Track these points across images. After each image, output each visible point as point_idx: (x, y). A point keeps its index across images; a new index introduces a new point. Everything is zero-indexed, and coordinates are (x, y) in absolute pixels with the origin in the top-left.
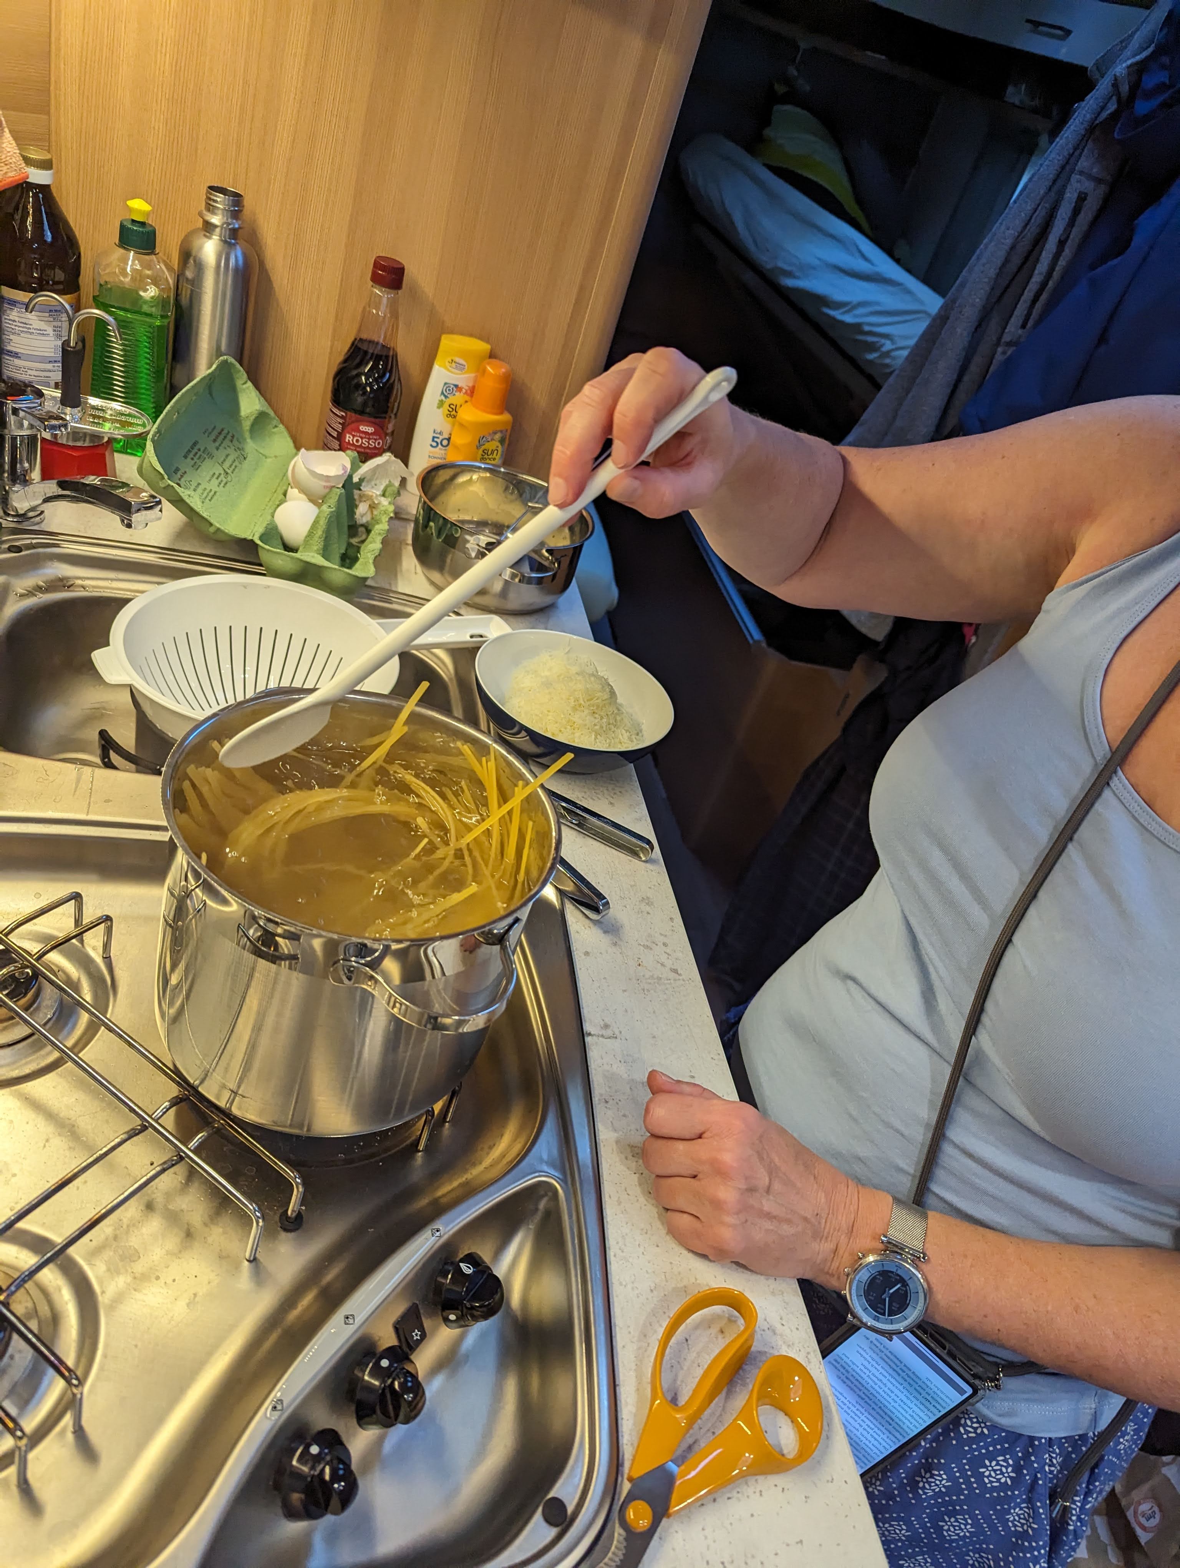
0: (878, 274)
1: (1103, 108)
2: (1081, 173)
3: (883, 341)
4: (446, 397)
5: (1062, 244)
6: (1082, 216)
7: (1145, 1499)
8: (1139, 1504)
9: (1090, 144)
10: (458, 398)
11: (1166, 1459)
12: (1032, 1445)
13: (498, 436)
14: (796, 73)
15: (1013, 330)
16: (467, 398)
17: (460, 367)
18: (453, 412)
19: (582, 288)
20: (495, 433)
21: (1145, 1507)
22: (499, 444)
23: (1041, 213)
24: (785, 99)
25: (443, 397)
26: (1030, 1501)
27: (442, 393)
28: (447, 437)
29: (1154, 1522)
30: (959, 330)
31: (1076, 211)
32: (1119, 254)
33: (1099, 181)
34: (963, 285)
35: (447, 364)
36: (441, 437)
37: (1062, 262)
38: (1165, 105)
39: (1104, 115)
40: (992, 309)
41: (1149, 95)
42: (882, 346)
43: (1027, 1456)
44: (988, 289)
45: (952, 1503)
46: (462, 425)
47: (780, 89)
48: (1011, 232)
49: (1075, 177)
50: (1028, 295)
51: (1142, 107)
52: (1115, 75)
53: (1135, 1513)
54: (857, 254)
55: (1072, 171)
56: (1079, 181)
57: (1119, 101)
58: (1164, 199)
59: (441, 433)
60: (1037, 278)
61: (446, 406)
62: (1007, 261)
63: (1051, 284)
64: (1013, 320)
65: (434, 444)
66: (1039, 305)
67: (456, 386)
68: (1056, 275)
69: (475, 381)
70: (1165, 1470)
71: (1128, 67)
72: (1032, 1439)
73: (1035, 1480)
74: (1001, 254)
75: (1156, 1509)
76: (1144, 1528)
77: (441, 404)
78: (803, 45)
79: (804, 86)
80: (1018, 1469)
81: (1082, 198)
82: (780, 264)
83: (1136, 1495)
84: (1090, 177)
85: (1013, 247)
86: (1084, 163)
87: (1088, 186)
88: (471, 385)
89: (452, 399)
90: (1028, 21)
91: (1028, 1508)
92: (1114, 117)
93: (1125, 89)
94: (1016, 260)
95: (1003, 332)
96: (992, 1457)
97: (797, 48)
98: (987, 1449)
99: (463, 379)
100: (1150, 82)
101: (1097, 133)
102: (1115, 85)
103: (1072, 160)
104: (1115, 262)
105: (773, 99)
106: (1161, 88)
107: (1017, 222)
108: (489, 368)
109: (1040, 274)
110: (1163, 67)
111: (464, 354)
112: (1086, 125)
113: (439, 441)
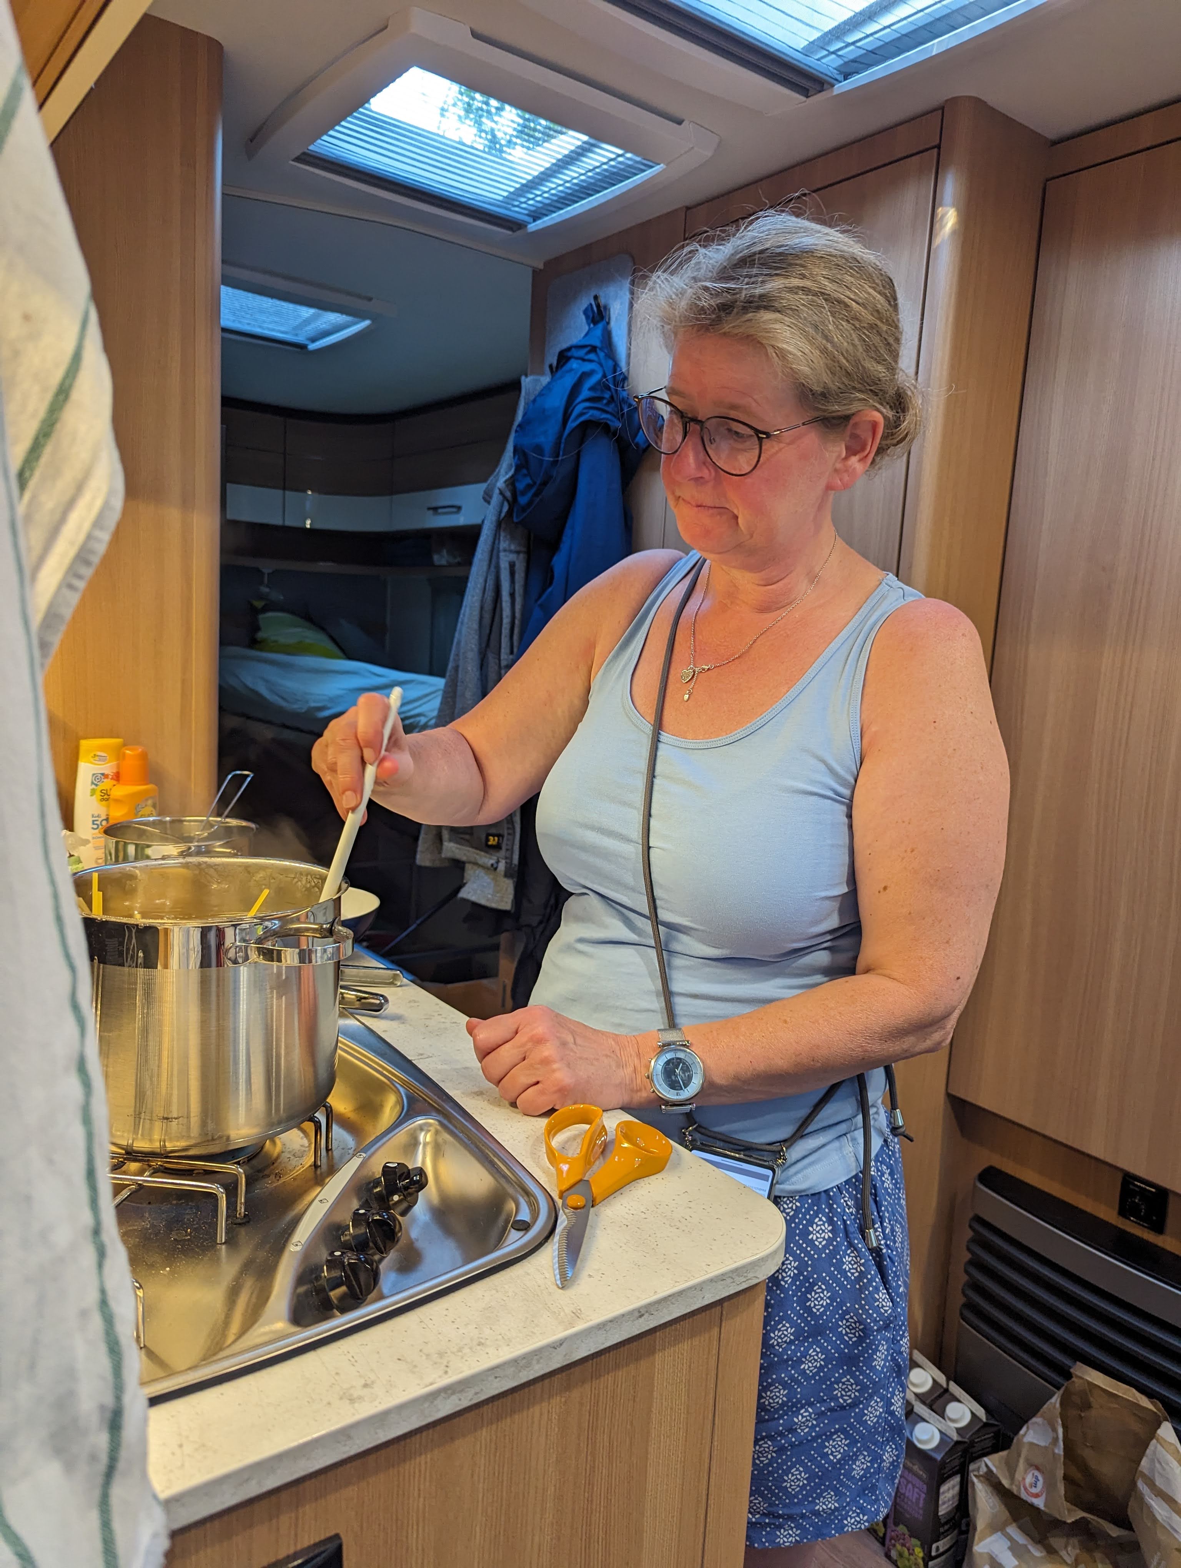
0: (393, 681)
1: (500, 512)
2: (505, 550)
3: (418, 719)
4: (96, 785)
5: (512, 595)
6: (517, 576)
7: (1026, 1472)
8: (1024, 1479)
9: (502, 534)
10: (107, 784)
11: (1022, 1432)
12: (830, 1198)
13: (150, 802)
14: (267, 590)
15: (506, 657)
16: (115, 782)
17: (102, 759)
18: (105, 797)
19: (183, 681)
20: (147, 800)
21: (1029, 1479)
22: (152, 809)
23: (491, 583)
24: (265, 609)
25: (93, 786)
26: (851, 1245)
27: (93, 783)
28: (105, 817)
29: (1040, 1484)
30: (469, 668)
31: (512, 574)
32: (551, 583)
33: (518, 552)
34: (459, 643)
35: (92, 760)
36: (100, 819)
37: (518, 607)
38: (536, 495)
39: (503, 515)
40: (486, 651)
41: (523, 493)
42: (419, 721)
43: (830, 1207)
44: (477, 637)
45: (807, 1279)
46: (117, 801)
47: (259, 604)
48: (476, 598)
49: (502, 554)
50: (505, 631)
51: (523, 500)
52: (500, 490)
53: (1026, 1489)
54: (373, 676)
55: (499, 551)
56: (506, 556)
57: (509, 504)
58: (562, 546)
59: (98, 816)
60: (506, 621)
61: (98, 793)
62: (481, 618)
63: (517, 622)
64: (503, 650)
65: (95, 826)
66: (516, 637)
67: (103, 774)
68: (518, 615)
69: (118, 766)
70: (1026, 1440)
71: (505, 482)
72: (826, 1192)
73: (844, 1222)
74: (476, 613)
75: (1036, 1473)
76: (1037, 1496)
77: (93, 792)
78: (266, 571)
79: (277, 596)
80: (830, 1221)
81: (512, 566)
82: (313, 705)
83: (1018, 1476)
84: (511, 551)
85: (482, 608)
86: (504, 544)
87: (512, 557)
88: (115, 771)
89: (102, 786)
90: (429, 509)
91: (852, 1252)
92: (510, 513)
93: (508, 494)
94: (487, 617)
95: (499, 660)
96: (811, 1223)
97: (263, 574)
98: (806, 1219)
99: (108, 768)
100: (520, 486)
101: (503, 526)
102: (501, 493)
103: (496, 546)
104: (550, 590)
105: (255, 612)
106: (529, 487)
107: (477, 591)
108: (128, 752)
109: (507, 617)
110: (525, 475)
111: (102, 748)
112: (494, 524)
113: (98, 823)
